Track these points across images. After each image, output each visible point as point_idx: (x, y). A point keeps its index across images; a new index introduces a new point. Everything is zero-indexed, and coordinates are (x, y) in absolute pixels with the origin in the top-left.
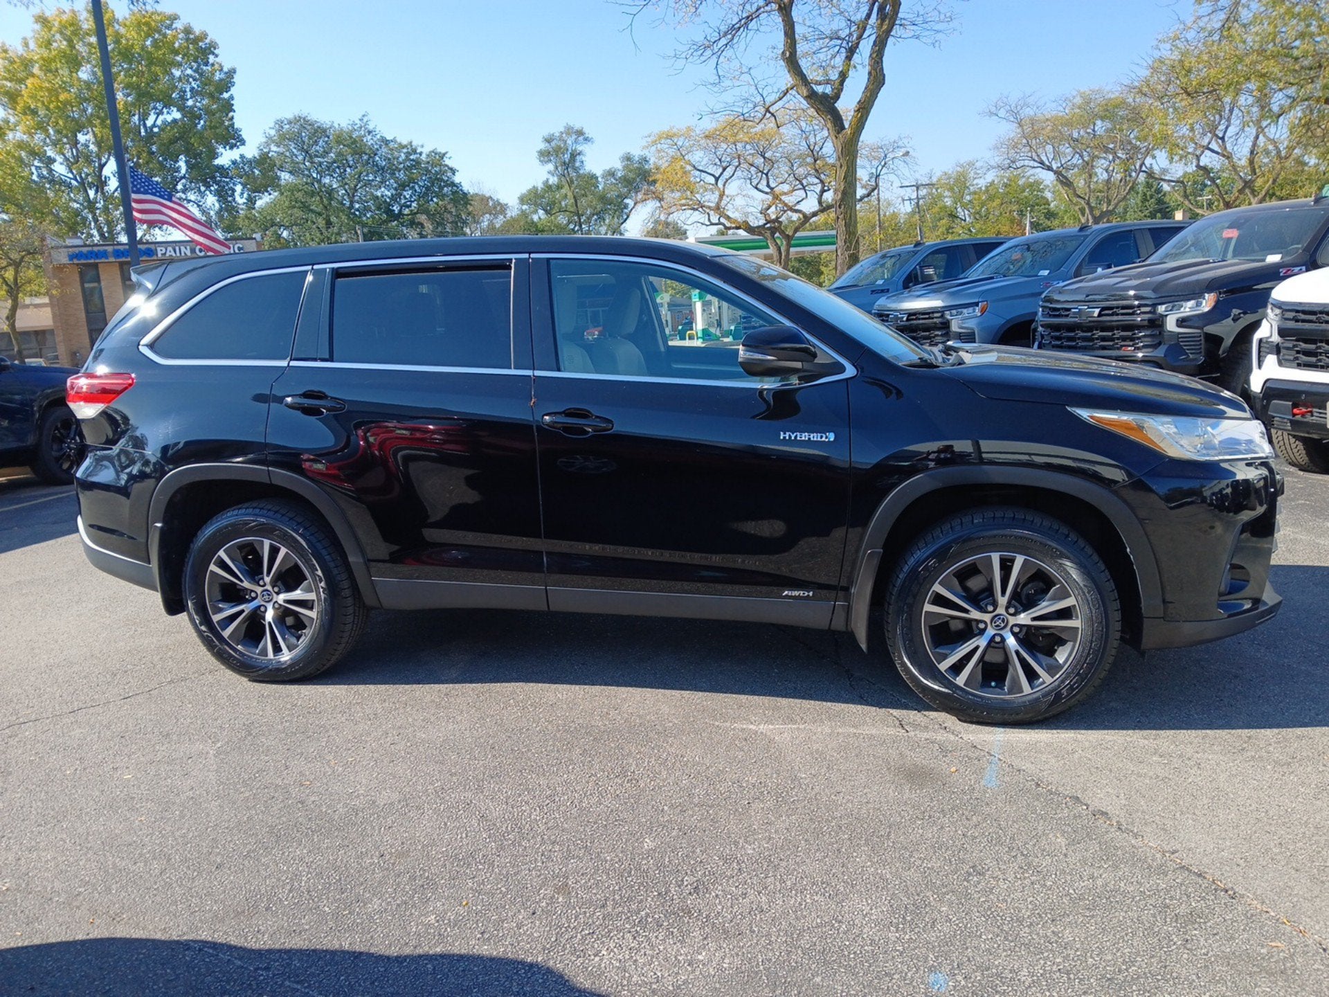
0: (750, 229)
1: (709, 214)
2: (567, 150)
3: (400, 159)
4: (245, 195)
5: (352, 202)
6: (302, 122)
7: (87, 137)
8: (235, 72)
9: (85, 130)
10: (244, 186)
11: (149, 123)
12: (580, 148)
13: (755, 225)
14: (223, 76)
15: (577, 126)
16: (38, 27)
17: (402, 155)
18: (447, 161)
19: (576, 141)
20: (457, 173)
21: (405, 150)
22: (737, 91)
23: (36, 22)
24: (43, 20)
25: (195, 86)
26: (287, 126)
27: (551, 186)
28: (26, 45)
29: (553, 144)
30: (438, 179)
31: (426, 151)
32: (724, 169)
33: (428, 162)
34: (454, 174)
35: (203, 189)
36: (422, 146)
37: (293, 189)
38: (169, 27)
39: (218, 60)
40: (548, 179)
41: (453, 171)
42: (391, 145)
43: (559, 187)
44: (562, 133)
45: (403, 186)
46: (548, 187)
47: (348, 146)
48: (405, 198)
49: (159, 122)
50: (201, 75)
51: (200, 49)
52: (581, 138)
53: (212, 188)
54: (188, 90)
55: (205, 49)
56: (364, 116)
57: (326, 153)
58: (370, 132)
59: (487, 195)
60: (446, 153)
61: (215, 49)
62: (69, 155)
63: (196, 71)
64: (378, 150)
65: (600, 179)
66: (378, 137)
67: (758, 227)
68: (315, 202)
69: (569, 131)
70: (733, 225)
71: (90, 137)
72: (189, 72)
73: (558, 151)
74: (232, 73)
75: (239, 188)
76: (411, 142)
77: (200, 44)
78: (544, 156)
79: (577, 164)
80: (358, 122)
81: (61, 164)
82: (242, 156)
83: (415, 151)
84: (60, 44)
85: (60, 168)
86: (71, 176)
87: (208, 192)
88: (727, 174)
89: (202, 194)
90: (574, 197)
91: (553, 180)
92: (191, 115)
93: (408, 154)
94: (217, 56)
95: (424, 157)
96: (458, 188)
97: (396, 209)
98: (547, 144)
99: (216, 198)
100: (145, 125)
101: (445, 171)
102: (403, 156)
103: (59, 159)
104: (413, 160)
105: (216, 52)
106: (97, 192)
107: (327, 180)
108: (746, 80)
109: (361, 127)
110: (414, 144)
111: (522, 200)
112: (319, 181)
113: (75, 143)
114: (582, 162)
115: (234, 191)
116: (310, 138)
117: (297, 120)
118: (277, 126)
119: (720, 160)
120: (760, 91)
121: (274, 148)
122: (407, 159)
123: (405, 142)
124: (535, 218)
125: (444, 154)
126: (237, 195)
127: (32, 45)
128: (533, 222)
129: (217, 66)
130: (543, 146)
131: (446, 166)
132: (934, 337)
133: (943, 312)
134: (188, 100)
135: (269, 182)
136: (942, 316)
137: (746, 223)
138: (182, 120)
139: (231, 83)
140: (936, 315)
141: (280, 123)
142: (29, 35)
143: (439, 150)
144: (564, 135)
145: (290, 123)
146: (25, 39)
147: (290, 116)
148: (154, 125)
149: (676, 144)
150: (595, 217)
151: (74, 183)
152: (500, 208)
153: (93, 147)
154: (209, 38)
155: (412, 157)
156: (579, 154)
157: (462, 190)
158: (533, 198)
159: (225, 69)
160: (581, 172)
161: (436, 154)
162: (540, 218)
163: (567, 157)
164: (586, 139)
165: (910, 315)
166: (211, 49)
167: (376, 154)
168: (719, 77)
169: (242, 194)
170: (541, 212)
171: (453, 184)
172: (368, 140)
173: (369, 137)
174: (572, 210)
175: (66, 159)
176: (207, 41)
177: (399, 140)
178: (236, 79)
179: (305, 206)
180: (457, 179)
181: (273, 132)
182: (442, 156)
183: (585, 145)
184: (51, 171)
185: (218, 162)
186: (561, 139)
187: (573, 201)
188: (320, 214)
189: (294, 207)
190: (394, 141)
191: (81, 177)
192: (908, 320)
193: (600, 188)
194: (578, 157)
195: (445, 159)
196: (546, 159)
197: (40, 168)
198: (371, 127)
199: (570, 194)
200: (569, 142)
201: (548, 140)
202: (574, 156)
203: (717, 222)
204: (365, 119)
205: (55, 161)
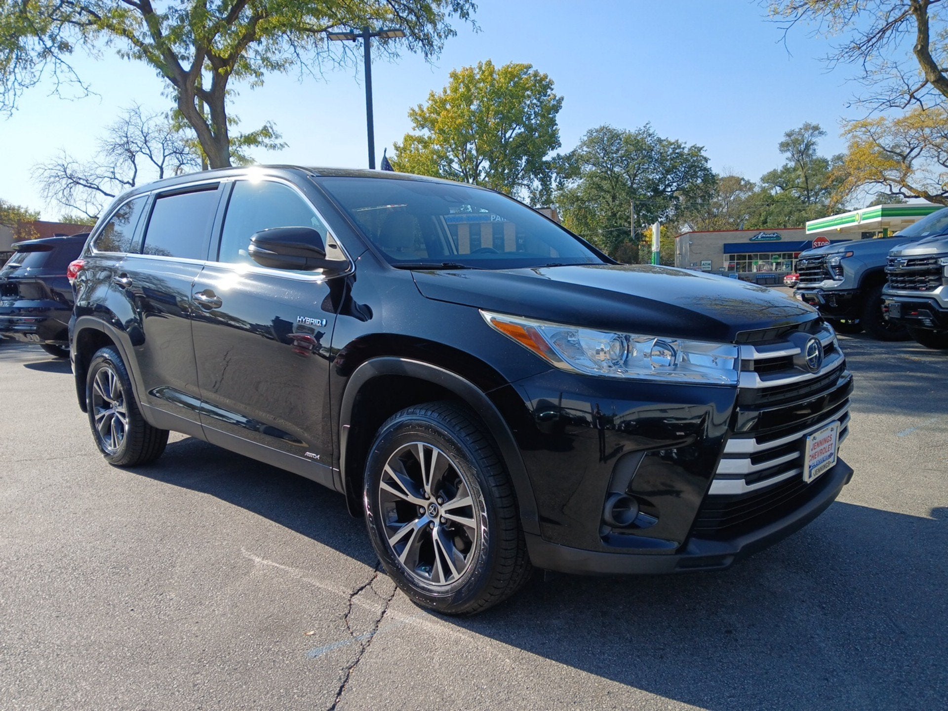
0: (928, 197)
1: (890, 186)
2: (803, 141)
3: (669, 153)
4: (558, 180)
5: (632, 183)
6: (604, 130)
7: (471, 146)
8: (563, 100)
9: (472, 142)
10: (558, 174)
11: (508, 135)
12: (814, 140)
13: (934, 194)
14: (555, 103)
15: (814, 123)
16: (451, 80)
17: (670, 149)
18: (703, 153)
19: (812, 135)
20: (709, 161)
21: (673, 146)
22: (884, 83)
23: (451, 77)
24: (454, 76)
25: (537, 110)
26: (595, 134)
27: (788, 169)
28: (445, 92)
29: (792, 138)
30: (694, 166)
31: (688, 146)
32: (912, 150)
33: (689, 154)
34: (707, 162)
35: (532, 176)
36: (686, 143)
37: (591, 176)
38: (525, 73)
39: (553, 92)
40: (787, 164)
41: (706, 160)
42: (665, 143)
43: (795, 170)
44: (801, 129)
45: (668, 172)
46: (786, 170)
47: (633, 145)
48: (668, 180)
49: (513, 135)
50: (541, 103)
51: (543, 85)
52: (817, 132)
53: (539, 176)
54: (533, 113)
55: (546, 86)
56: (647, 124)
57: (618, 150)
58: (650, 135)
59: (741, 177)
60: (703, 147)
61: (552, 85)
62: (461, 157)
63: (538, 101)
64: (654, 147)
65: (830, 163)
66: (655, 138)
67: (937, 196)
68: (606, 185)
69: (807, 127)
70: (913, 194)
71: (473, 146)
72: (535, 101)
73: (796, 142)
74: (562, 99)
75: (554, 175)
76: (677, 141)
77: (543, 82)
78: (784, 146)
79: (810, 152)
80: (642, 128)
81: (456, 163)
82: (558, 155)
83: (679, 147)
84: (462, 89)
85: (455, 166)
86: (460, 170)
87: (536, 179)
88: (913, 154)
89: (531, 180)
90: (806, 176)
91: (792, 164)
92: (530, 129)
93: (674, 149)
94: (552, 90)
95: (686, 151)
96: (708, 171)
97: (661, 188)
98: (787, 138)
99: (540, 183)
100: (505, 136)
101: (701, 160)
102: (671, 151)
103: (456, 160)
104: (677, 153)
105: (552, 87)
106: (474, 180)
107: (616, 169)
108: (894, 73)
109: (644, 132)
110: (680, 142)
111: (763, 180)
112: (612, 171)
113: (464, 151)
114: (815, 150)
115: (551, 178)
116: (608, 141)
117: (602, 129)
118: (589, 134)
119: (909, 143)
120: (906, 81)
121: (585, 149)
122: (674, 152)
123: (673, 141)
124: (773, 192)
125: (702, 148)
126: (553, 180)
127: (449, 92)
128: (771, 196)
129: (552, 96)
130: (783, 139)
131: (701, 156)
132: (928, 282)
133: (936, 258)
134: (532, 120)
135: (574, 172)
136: (936, 263)
137: (926, 192)
138: (524, 132)
139: (560, 106)
140: (931, 261)
141: (590, 132)
142: (448, 85)
143: (697, 146)
144: (803, 131)
145: (597, 131)
146: (445, 88)
147: (597, 127)
148: (510, 137)
149: (869, 131)
150: (823, 191)
151: (462, 174)
152: (749, 186)
153: (474, 152)
154: (549, 78)
155: (677, 151)
156: (813, 144)
157: (711, 173)
158: (772, 178)
159: (557, 98)
160: (814, 157)
161: (695, 148)
162: (776, 192)
163: (802, 147)
164: (821, 133)
165: (910, 261)
166: (549, 86)
167: (652, 150)
168: (867, 72)
169: (556, 179)
170: (778, 188)
171: (706, 169)
172: (649, 140)
173: (650, 138)
174: (803, 186)
175: (460, 160)
176: (548, 80)
177: (669, 139)
178: (563, 104)
179: (599, 187)
180: (709, 165)
181: (586, 138)
182: (700, 149)
183: (819, 138)
184: (450, 167)
185: (544, 159)
186: (799, 133)
187: (804, 179)
188: (608, 192)
189: (592, 188)
190: (666, 140)
191: (466, 170)
192: (908, 265)
193: (830, 169)
194: (811, 147)
195: (702, 151)
196: (786, 149)
197: (445, 166)
198: (651, 132)
199: (803, 175)
200: (806, 135)
201: (789, 135)
202: (807, 147)
203: (898, 191)
204: (648, 126)
205: (453, 161)
